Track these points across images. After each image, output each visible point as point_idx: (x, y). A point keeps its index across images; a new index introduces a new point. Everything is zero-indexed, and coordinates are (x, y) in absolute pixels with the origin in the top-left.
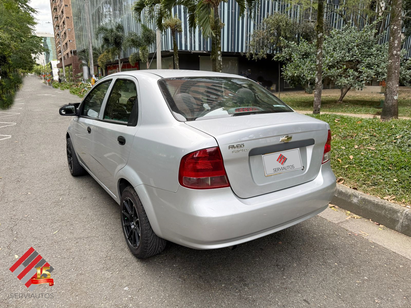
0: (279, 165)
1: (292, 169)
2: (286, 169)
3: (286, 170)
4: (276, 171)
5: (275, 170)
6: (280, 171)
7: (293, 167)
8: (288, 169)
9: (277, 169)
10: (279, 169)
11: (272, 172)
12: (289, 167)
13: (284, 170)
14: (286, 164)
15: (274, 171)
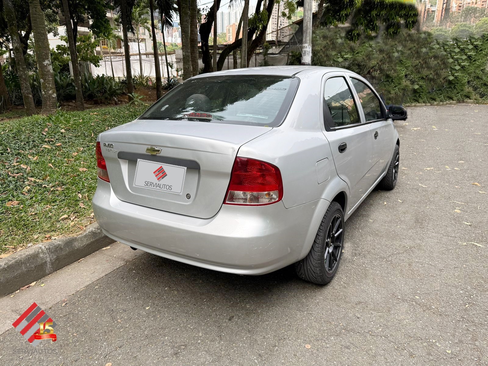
0: (154, 180)
1: (169, 190)
2: (161, 187)
3: (160, 189)
4: (148, 185)
5: (147, 183)
6: (153, 187)
7: (170, 188)
8: (163, 189)
9: (149, 183)
10: (152, 185)
11: (143, 184)
12: (166, 186)
13: (158, 188)
14: (163, 181)
15: (146, 185)
